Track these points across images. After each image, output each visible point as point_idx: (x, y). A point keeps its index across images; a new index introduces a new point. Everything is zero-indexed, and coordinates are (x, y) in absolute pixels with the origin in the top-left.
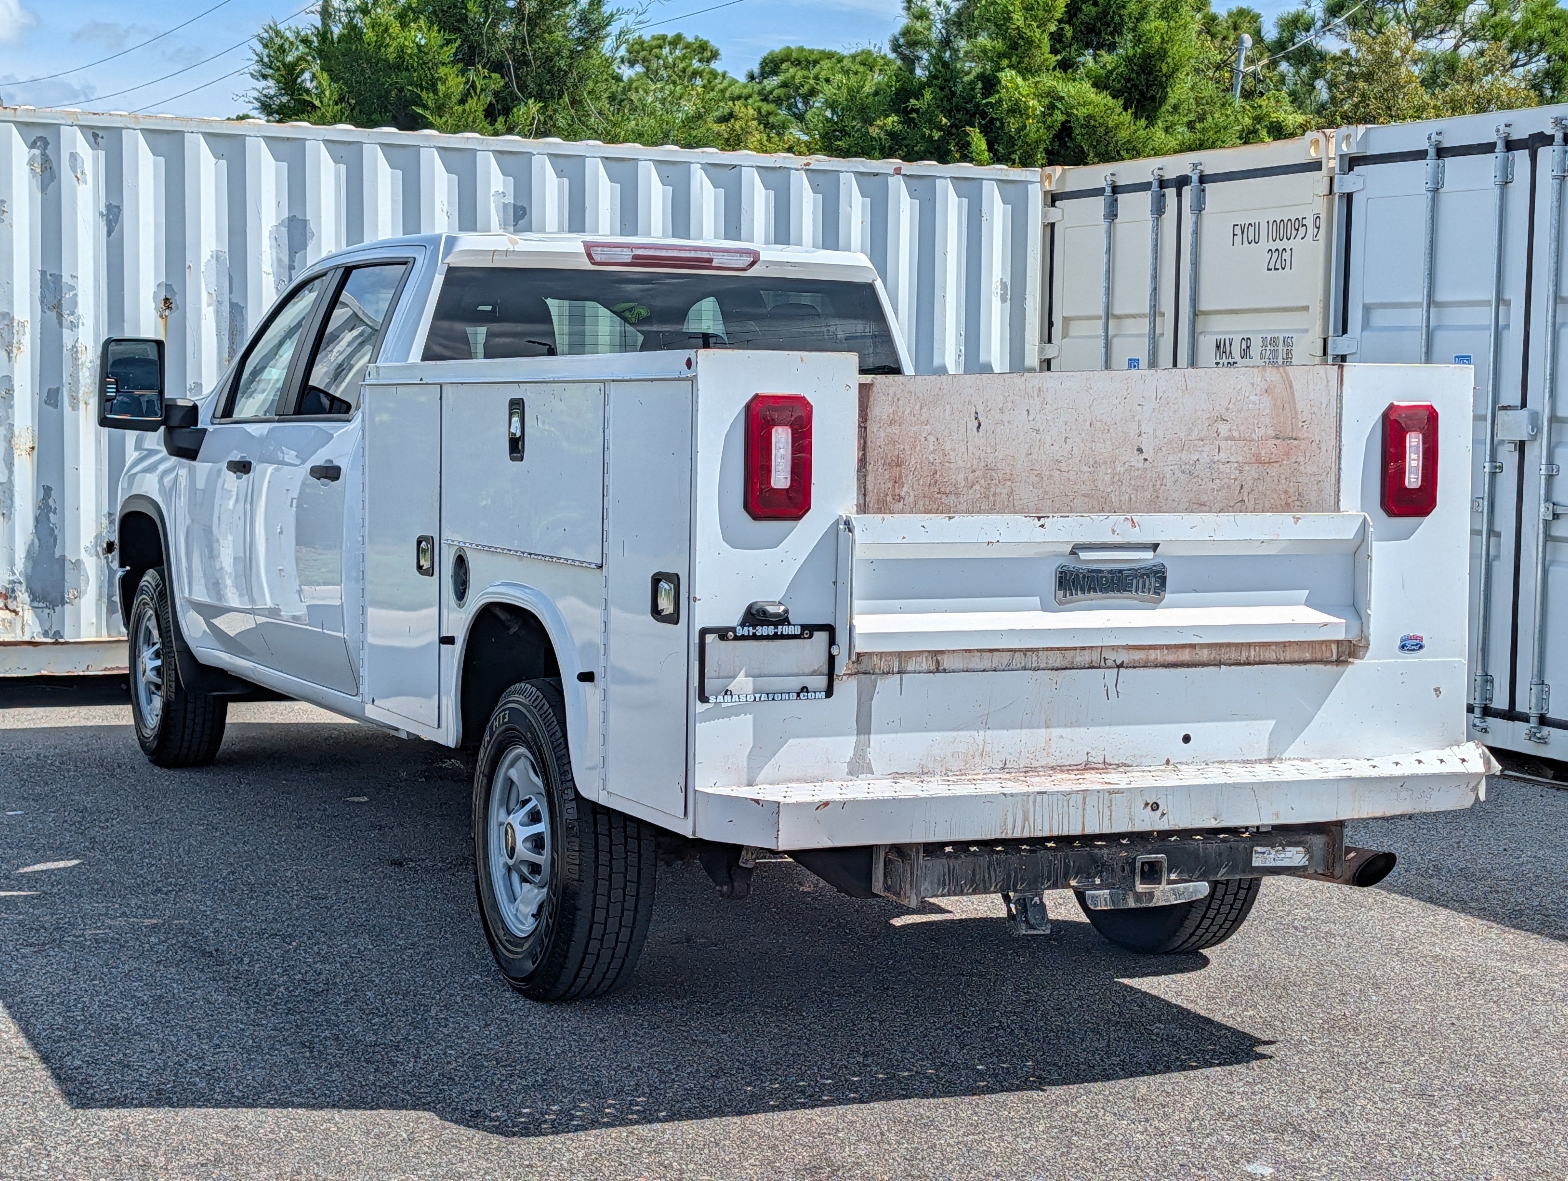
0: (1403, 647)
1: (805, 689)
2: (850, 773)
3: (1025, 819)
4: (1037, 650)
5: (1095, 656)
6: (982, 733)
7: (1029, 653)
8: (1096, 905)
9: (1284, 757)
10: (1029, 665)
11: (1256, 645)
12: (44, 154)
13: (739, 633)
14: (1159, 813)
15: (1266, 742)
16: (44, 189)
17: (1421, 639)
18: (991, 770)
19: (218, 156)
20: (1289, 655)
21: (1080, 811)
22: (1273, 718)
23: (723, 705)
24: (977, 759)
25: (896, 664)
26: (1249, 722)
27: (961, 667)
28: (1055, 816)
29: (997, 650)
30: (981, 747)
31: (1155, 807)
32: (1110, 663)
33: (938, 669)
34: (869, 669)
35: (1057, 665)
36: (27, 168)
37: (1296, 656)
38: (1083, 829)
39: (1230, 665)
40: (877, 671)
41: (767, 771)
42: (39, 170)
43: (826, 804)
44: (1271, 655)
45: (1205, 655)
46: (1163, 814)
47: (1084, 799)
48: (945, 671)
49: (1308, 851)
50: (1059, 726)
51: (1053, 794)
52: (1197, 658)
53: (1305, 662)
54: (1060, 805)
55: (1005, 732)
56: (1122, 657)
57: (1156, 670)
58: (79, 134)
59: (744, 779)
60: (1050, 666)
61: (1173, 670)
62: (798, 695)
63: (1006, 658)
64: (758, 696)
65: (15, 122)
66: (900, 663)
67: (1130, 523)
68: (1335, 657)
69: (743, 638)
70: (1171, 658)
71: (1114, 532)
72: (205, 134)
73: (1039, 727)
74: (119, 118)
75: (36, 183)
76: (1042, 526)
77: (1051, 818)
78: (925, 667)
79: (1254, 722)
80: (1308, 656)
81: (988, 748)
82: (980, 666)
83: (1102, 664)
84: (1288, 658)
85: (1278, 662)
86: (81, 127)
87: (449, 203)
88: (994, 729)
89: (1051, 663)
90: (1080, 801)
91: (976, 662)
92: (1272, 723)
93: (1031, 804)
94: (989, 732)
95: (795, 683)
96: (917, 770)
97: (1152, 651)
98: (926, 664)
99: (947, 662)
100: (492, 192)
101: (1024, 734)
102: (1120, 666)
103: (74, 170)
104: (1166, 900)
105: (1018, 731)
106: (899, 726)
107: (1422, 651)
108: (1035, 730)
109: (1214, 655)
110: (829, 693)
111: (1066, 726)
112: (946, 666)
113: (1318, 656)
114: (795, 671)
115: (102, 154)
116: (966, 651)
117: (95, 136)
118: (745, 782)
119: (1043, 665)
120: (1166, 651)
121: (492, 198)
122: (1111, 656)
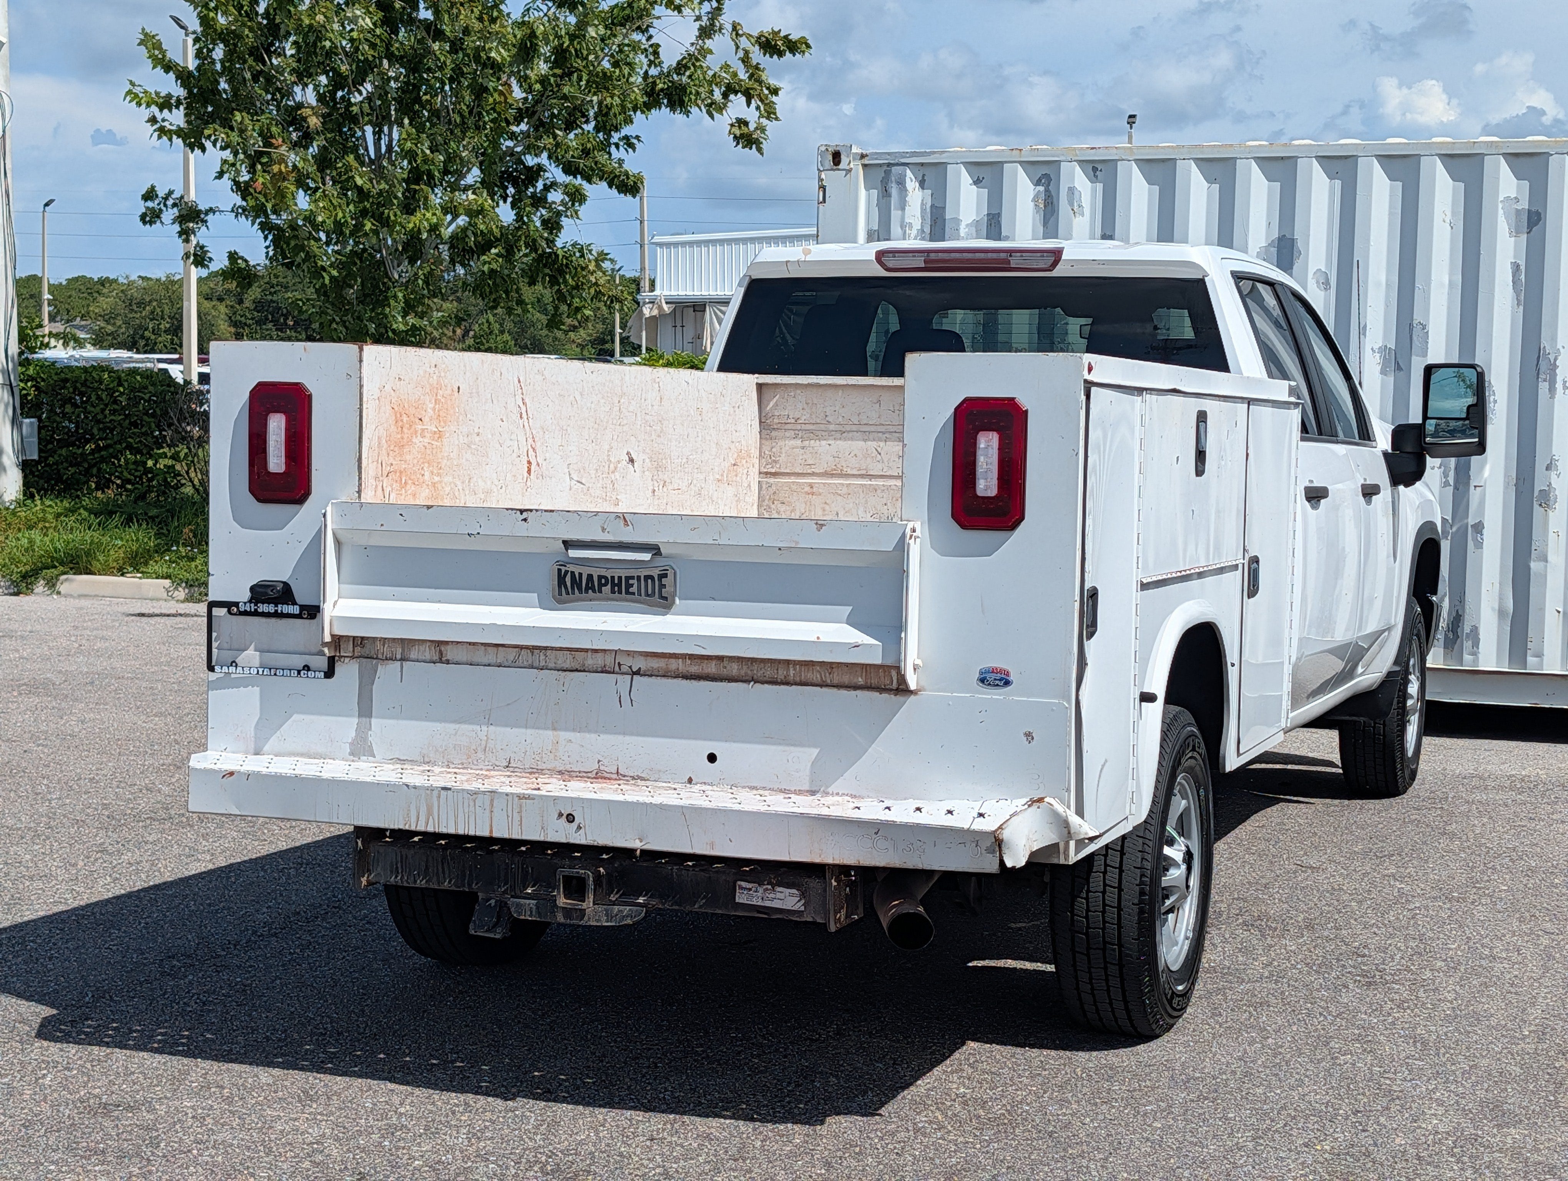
0: (982, 680)
1: (307, 668)
2: (352, 754)
3: (429, 813)
4: (546, 648)
5: (609, 660)
6: (484, 728)
7: (536, 651)
8: (520, 914)
9: (830, 790)
10: (536, 664)
11: (795, 663)
12: (1047, 191)
13: (242, 609)
14: (574, 825)
15: (808, 772)
16: (1045, 224)
17: (1008, 674)
18: (495, 767)
19: (1210, 180)
20: (836, 679)
21: (487, 812)
22: (815, 746)
23: (233, 676)
24: (480, 755)
25: (399, 650)
26: (787, 748)
27: (464, 659)
28: (461, 815)
29: (503, 645)
30: (484, 743)
31: (570, 818)
32: (625, 668)
33: (442, 660)
34: (372, 654)
35: (567, 665)
36: (1032, 204)
37: (846, 679)
38: (491, 831)
39: (763, 683)
40: (380, 656)
41: (272, 744)
42: (1042, 206)
43: (231, 774)
44: (815, 677)
45: (734, 669)
46: (579, 828)
47: (492, 800)
48: (448, 662)
49: (803, 895)
50: (566, 730)
51: (458, 791)
52: (725, 672)
53: (856, 687)
54: (466, 804)
55: (509, 729)
56: (639, 664)
57: (675, 680)
58: (1078, 169)
59: (252, 747)
60: (559, 667)
61: (694, 683)
62: (299, 672)
63: (512, 654)
64: (261, 670)
65: (1021, 163)
66: (403, 650)
67: (622, 522)
68: (895, 685)
69: (245, 613)
70: (694, 669)
71: (603, 530)
72: (1196, 160)
73: (546, 729)
74: (1115, 151)
75: (1039, 218)
76: (525, 520)
77: (456, 817)
78: (428, 656)
79: (792, 748)
80: (861, 681)
81: (491, 744)
82: (486, 661)
83: (617, 669)
84: (835, 682)
85: (822, 685)
86: (1080, 162)
87: (1454, 213)
88: (497, 725)
89: (561, 664)
90: (488, 803)
91: (480, 656)
92: (815, 752)
93: (435, 799)
94: (491, 728)
95: (299, 661)
96: (419, 759)
97: (673, 661)
98: (429, 653)
99: (450, 653)
100: (1501, 199)
101: (529, 734)
102: (638, 673)
103: (1071, 204)
104: (597, 921)
105: (523, 730)
106: (400, 713)
107: (1009, 688)
108: (541, 732)
109: (744, 671)
110: (329, 673)
111: (574, 730)
112: (449, 657)
113: (874, 681)
114: (302, 649)
115: (1100, 186)
116: (470, 643)
117: (1095, 169)
118: (252, 751)
119: (552, 665)
120: (688, 662)
121: (1500, 206)
122: (626, 662)
